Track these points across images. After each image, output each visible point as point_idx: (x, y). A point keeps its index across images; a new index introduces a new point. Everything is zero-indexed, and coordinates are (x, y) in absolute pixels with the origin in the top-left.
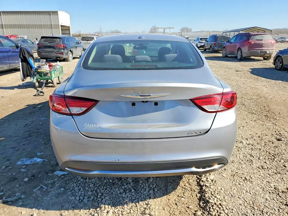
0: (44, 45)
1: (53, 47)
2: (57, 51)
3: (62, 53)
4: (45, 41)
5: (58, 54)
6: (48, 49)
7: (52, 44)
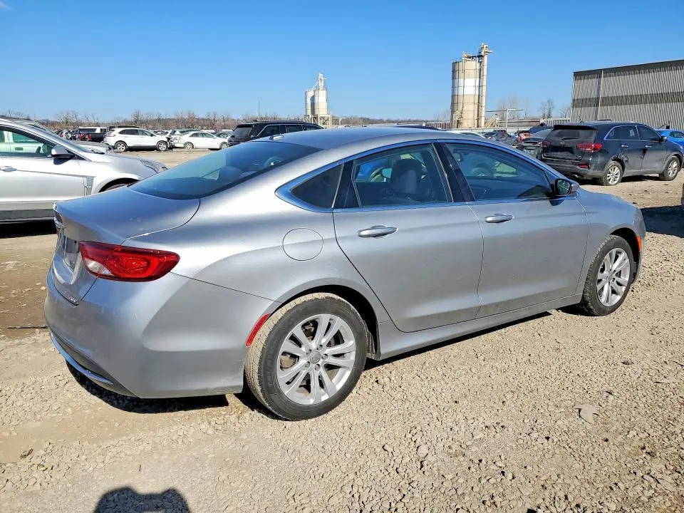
0: (553, 144)
1: (569, 150)
2: (576, 160)
3: (587, 165)
4: (559, 135)
5: (578, 167)
6: (559, 154)
7: (569, 143)
